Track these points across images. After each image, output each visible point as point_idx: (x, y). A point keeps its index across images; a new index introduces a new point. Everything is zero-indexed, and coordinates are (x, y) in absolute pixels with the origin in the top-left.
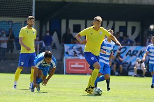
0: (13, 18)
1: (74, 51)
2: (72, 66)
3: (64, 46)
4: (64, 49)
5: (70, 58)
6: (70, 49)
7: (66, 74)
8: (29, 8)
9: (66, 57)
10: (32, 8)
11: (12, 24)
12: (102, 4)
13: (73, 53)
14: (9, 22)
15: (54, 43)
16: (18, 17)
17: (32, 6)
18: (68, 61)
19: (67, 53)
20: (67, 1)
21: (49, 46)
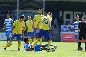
0: (33, 11)
1: (67, 29)
2: (65, 37)
3: (61, 26)
4: (61, 28)
5: (64, 33)
6: (64, 28)
7: (62, 42)
8: (42, 5)
9: (62, 32)
10: (43, 5)
11: (32, 14)
12: (83, 2)
13: (66, 30)
14: (30, 13)
15: (55, 25)
16: (36, 10)
17: (43, 4)
18: (63, 34)
19: (63, 30)
20: (63, 1)
21: (53, 26)
